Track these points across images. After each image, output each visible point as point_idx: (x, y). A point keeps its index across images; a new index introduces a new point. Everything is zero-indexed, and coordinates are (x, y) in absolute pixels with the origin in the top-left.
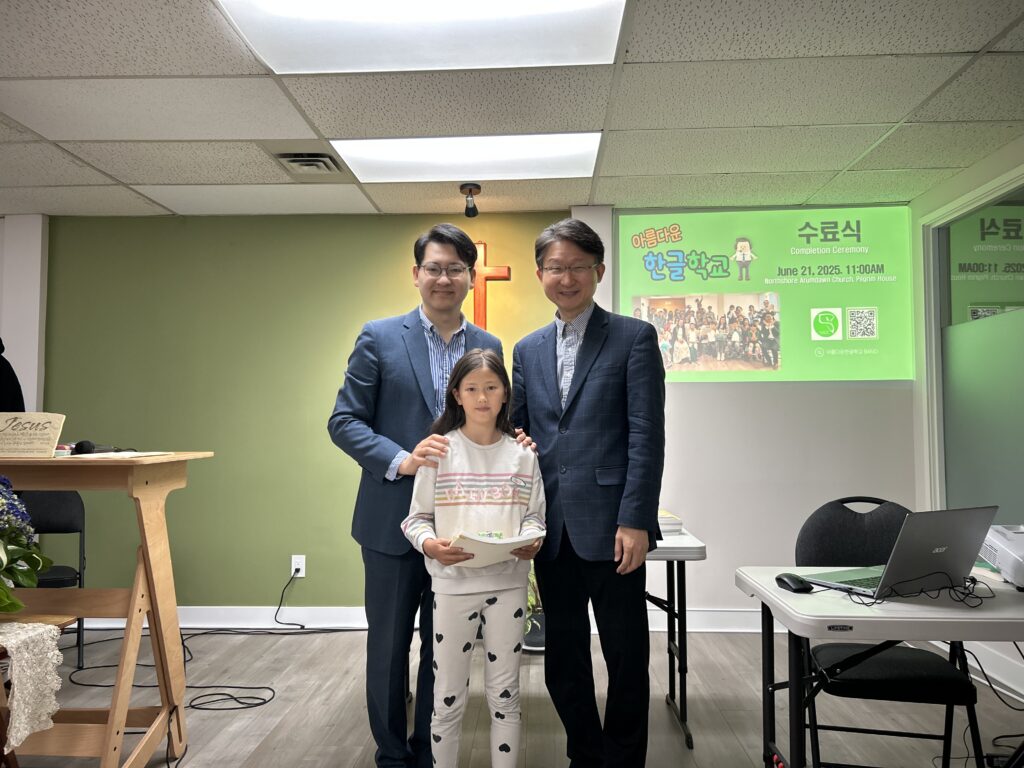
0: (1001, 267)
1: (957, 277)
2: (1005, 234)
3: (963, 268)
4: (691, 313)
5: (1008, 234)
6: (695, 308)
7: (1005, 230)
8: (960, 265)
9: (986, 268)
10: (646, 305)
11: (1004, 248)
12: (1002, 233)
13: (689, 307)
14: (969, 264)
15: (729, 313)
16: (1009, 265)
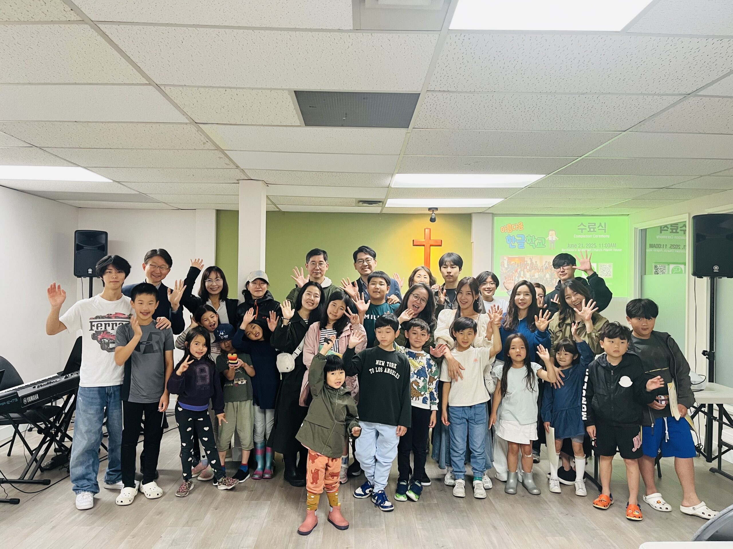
0: (668, 246)
1: (649, 250)
2: (671, 231)
3: (651, 246)
4: (527, 264)
5: (672, 231)
6: (529, 262)
7: (671, 229)
8: (650, 244)
9: (661, 246)
10: (507, 260)
11: (670, 237)
12: (670, 230)
13: (527, 261)
14: (654, 244)
15: (545, 265)
16: (672, 245)
